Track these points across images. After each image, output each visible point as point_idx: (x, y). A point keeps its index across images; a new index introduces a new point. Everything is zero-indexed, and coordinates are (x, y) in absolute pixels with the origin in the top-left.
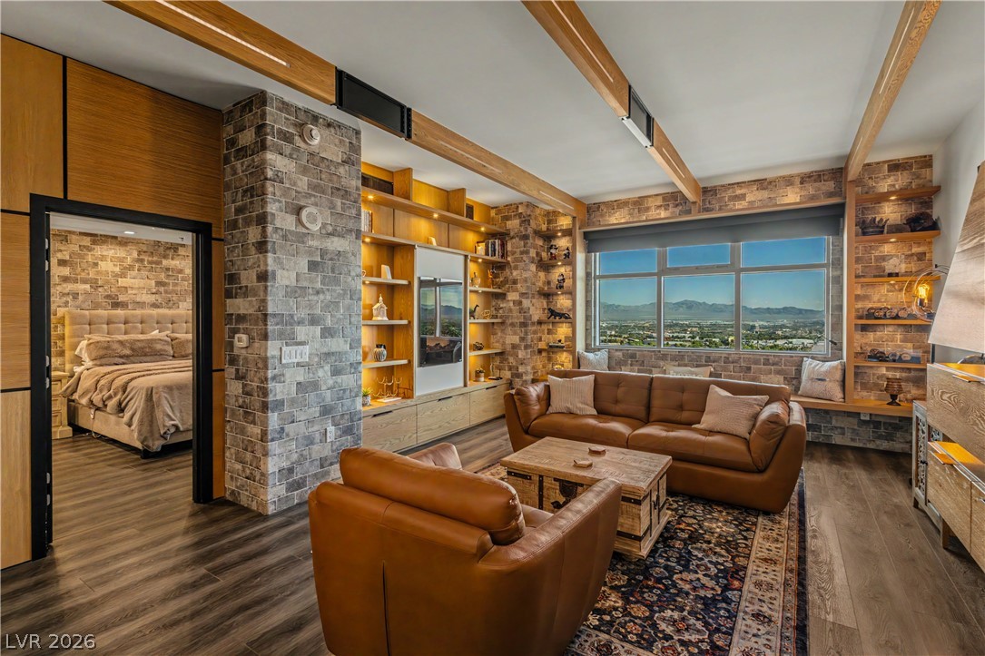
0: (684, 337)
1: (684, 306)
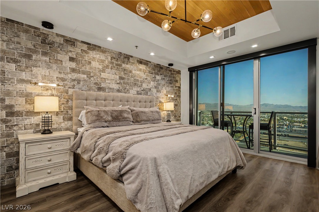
0: (265, 117)
1: (264, 105)
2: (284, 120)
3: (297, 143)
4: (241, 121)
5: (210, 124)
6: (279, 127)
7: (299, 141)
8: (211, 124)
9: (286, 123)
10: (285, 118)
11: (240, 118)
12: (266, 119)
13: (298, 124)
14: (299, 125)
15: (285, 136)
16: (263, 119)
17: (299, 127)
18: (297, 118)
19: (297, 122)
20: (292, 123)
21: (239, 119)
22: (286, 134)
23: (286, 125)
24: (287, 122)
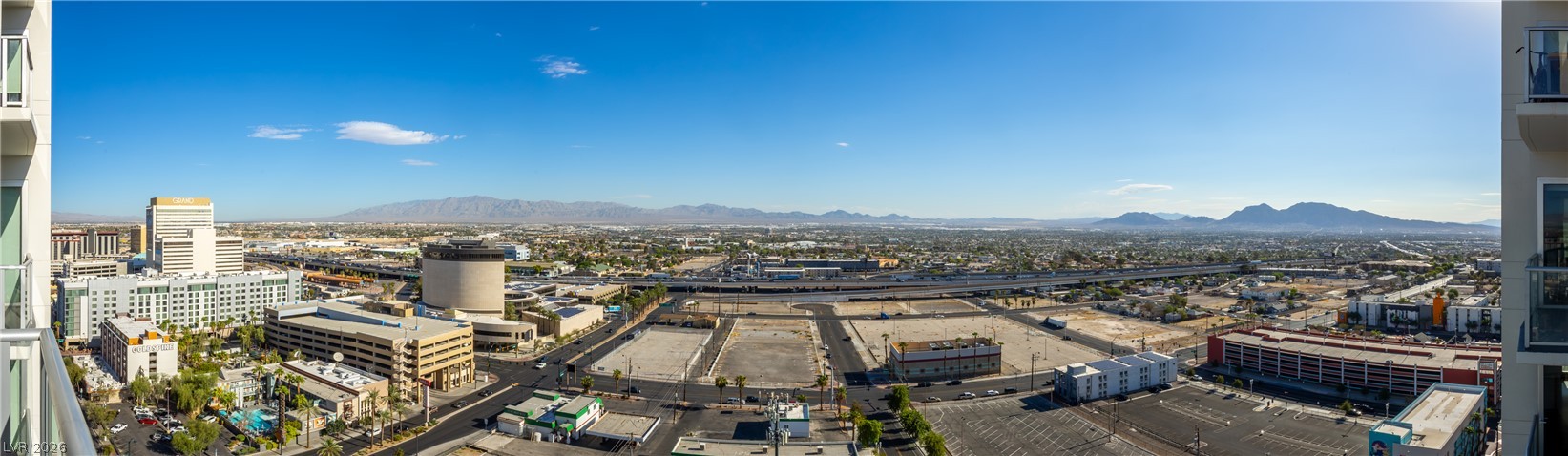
2: (747, 248)
3: (774, 305)
4: (648, 257)
5: (560, 271)
6: (739, 269)
7: (775, 300)
8: (563, 269)
9: (752, 257)
10: (750, 242)
11: (646, 248)
12: (711, 249)
13: (775, 258)
14: (777, 261)
15: (751, 290)
16: (702, 248)
17: (776, 266)
18: (772, 242)
19: (771, 253)
20: (763, 256)
21: (645, 252)
22: (753, 285)
23: (752, 263)
24: (755, 254)
